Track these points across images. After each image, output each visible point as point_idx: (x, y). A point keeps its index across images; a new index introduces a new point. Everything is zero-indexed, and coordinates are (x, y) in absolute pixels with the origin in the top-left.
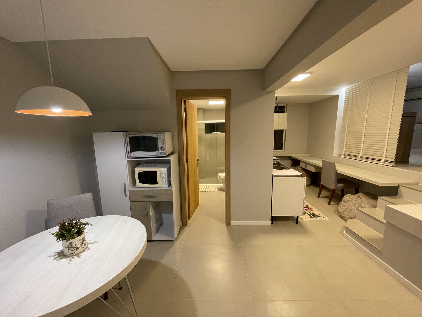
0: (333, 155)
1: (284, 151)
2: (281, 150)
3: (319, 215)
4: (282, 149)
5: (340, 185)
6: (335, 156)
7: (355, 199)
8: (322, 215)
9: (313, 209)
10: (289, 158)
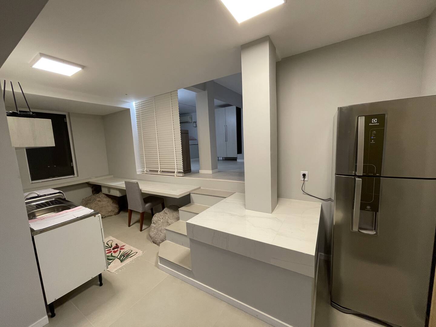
0: (136, 173)
1: (78, 176)
2: (72, 176)
3: (132, 251)
4: (73, 174)
5: (147, 205)
6: (138, 174)
7: (162, 217)
8: (134, 250)
9: (123, 246)
10: (86, 184)
